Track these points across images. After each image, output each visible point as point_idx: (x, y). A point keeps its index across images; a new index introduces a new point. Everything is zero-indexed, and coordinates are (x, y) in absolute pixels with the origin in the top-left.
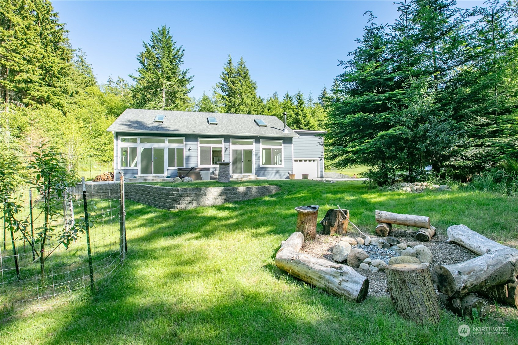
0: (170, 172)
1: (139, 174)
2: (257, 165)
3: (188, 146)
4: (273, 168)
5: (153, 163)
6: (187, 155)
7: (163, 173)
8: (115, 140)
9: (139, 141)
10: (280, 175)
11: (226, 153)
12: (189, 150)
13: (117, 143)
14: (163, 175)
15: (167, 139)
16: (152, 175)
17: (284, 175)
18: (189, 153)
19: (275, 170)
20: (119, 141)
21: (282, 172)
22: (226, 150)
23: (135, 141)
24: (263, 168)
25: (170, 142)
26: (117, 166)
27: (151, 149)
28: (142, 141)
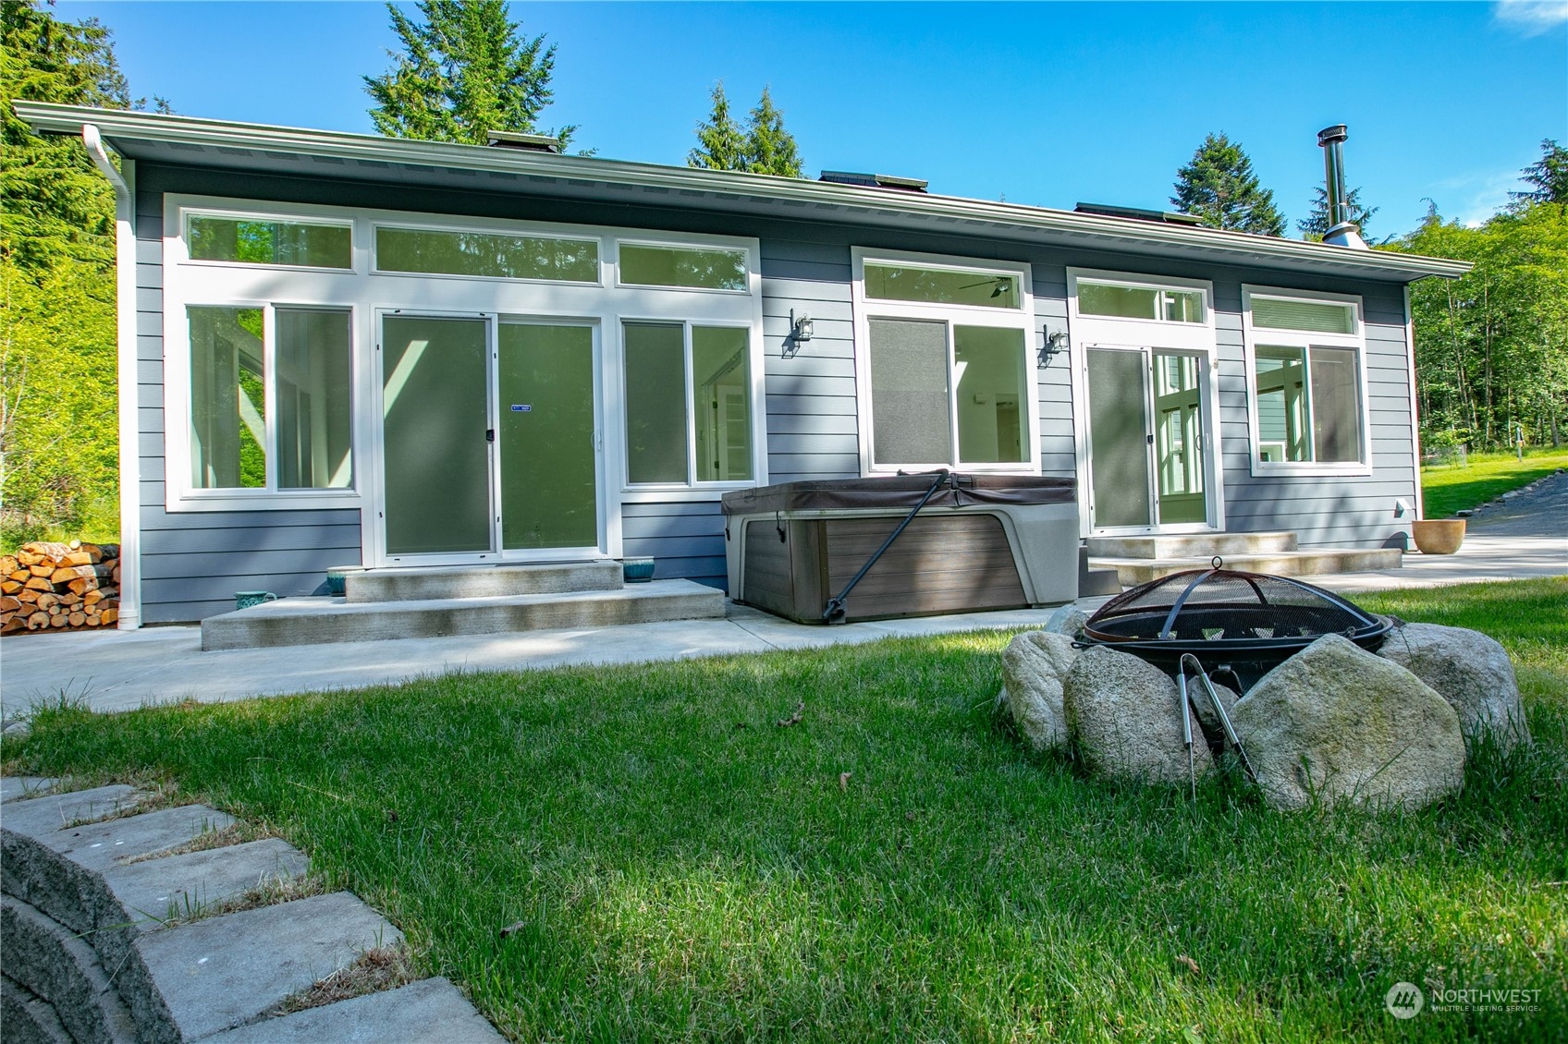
0: (646, 525)
1: (376, 557)
2: (1232, 461)
3: (783, 308)
4: (1318, 480)
5: (496, 449)
6: (781, 384)
7: (588, 535)
8: (124, 230)
9: (363, 254)
10: (1356, 526)
11: (1049, 375)
12: (794, 338)
13: (152, 266)
14: (592, 553)
15: (609, 246)
16: (490, 557)
17: (1374, 525)
18: (790, 365)
19: (1326, 491)
20: (175, 248)
21: (1364, 505)
22: (1047, 351)
23: (331, 250)
24: (1264, 481)
25: (640, 269)
26: (155, 480)
27: (480, 323)
28: (394, 256)
